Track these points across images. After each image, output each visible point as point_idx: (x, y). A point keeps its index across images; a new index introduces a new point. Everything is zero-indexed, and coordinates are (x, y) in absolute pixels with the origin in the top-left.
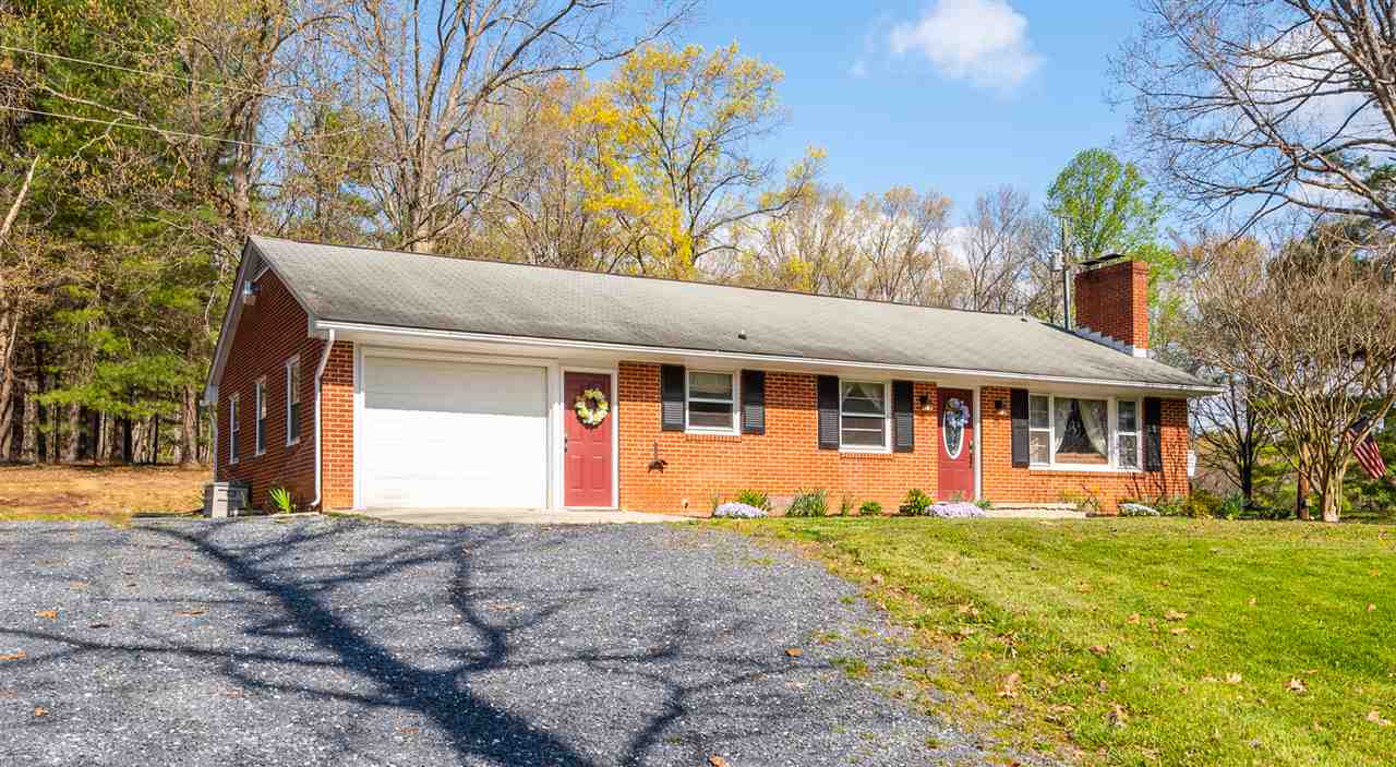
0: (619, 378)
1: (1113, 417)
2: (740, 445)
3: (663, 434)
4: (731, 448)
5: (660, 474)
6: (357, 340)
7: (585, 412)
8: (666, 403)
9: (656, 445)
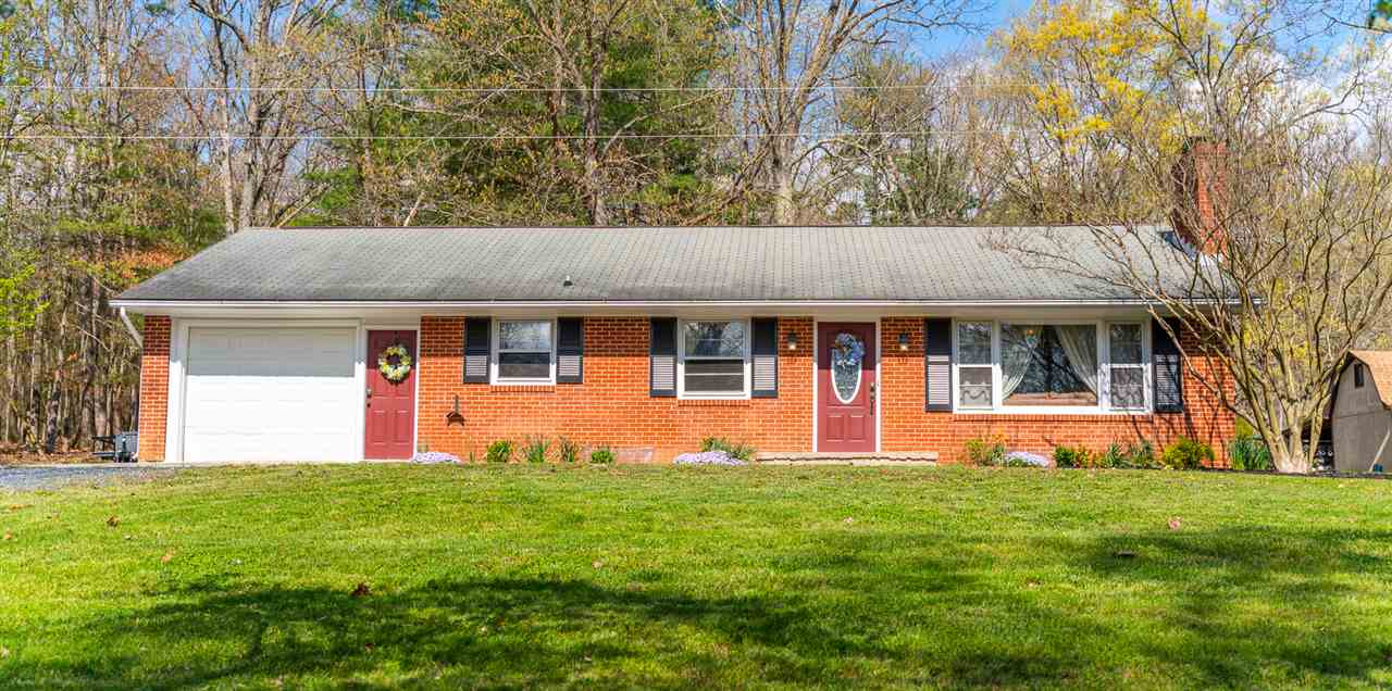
0: (422, 333)
1: (1102, 345)
2: (554, 396)
3: (465, 387)
4: (541, 399)
5: (461, 427)
6: (172, 313)
7: (386, 368)
8: (468, 358)
9: (457, 398)
